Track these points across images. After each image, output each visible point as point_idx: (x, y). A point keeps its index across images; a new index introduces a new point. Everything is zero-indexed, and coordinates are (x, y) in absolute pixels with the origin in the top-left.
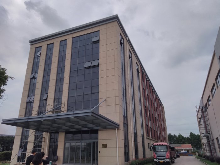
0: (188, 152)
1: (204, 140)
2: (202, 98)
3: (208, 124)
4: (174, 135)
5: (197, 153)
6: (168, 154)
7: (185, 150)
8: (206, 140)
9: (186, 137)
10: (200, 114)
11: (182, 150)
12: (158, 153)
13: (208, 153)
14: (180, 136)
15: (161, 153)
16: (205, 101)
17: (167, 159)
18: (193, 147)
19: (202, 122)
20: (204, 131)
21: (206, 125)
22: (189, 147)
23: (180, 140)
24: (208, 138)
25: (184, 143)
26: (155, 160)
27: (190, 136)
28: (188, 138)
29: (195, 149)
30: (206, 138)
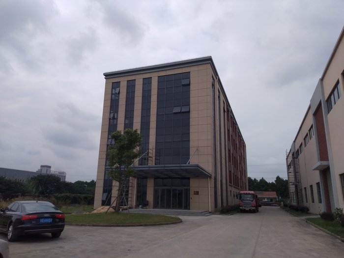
0: (271, 200)
1: (292, 189)
2: (295, 141)
3: (298, 172)
4: (255, 179)
5: (282, 203)
6: (254, 202)
7: (267, 198)
8: (294, 189)
9: (271, 182)
10: (290, 159)
11: (264, 198)
12: (244, 201)
13: (294, 203)
14: (263, 181)
15: (247, 202)
16: (297, 147)
17: (253, 207)
18: (277, 196)
19: (292, 170)
20: (292, 180)
21: (296, 173)
22: (273, 195)
23: (262, 185)
24: (296, 186)
25: (266, 190)
26: (241, 208)
27: (276, 181)
29: (280, 198)
30: (294, 186)
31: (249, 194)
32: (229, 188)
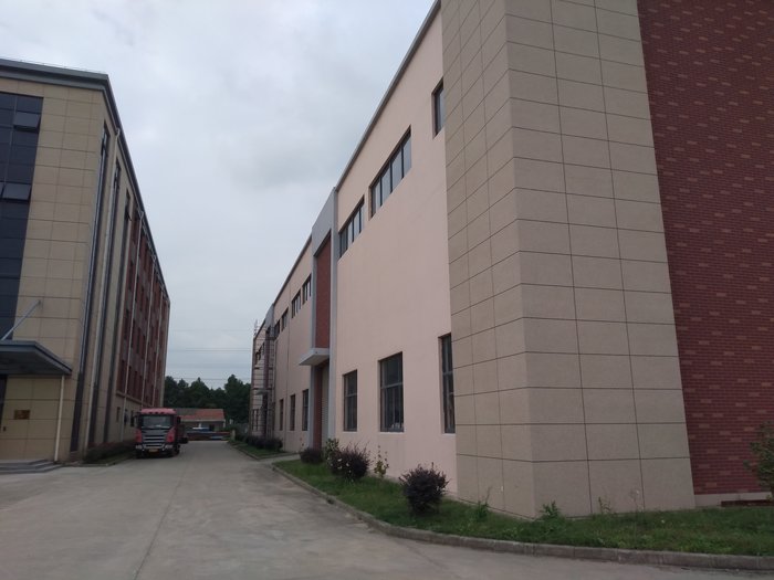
0: (212, 428)
1: (257, 401)
2: (274, 305)
3: (272, 369)
4: (182, 382)
5: (234, 432)
6: (172, 433)
7: (204, 424)
8: (261, 403)
9: (215, 388)
10: (261, 341)
11: (197, 424)
12: (149, 432)
13: (257, 433)
14: (199, 385)
15: (155, 432)
16: (278, 316)
17: (166, 444)
18: (226, 417)
19: (261, 362)
20: (260, 384)
21: (268, 368)
22: (216, 415)
23: (196, 395)
24: (265, 397)
25: (203, 406)
26: (139, 447)
27: (226, 386)
28: (219, 390)
29: (231, 421)
30: (261, 397)
31: (162, 415)
32: (116, 402)
